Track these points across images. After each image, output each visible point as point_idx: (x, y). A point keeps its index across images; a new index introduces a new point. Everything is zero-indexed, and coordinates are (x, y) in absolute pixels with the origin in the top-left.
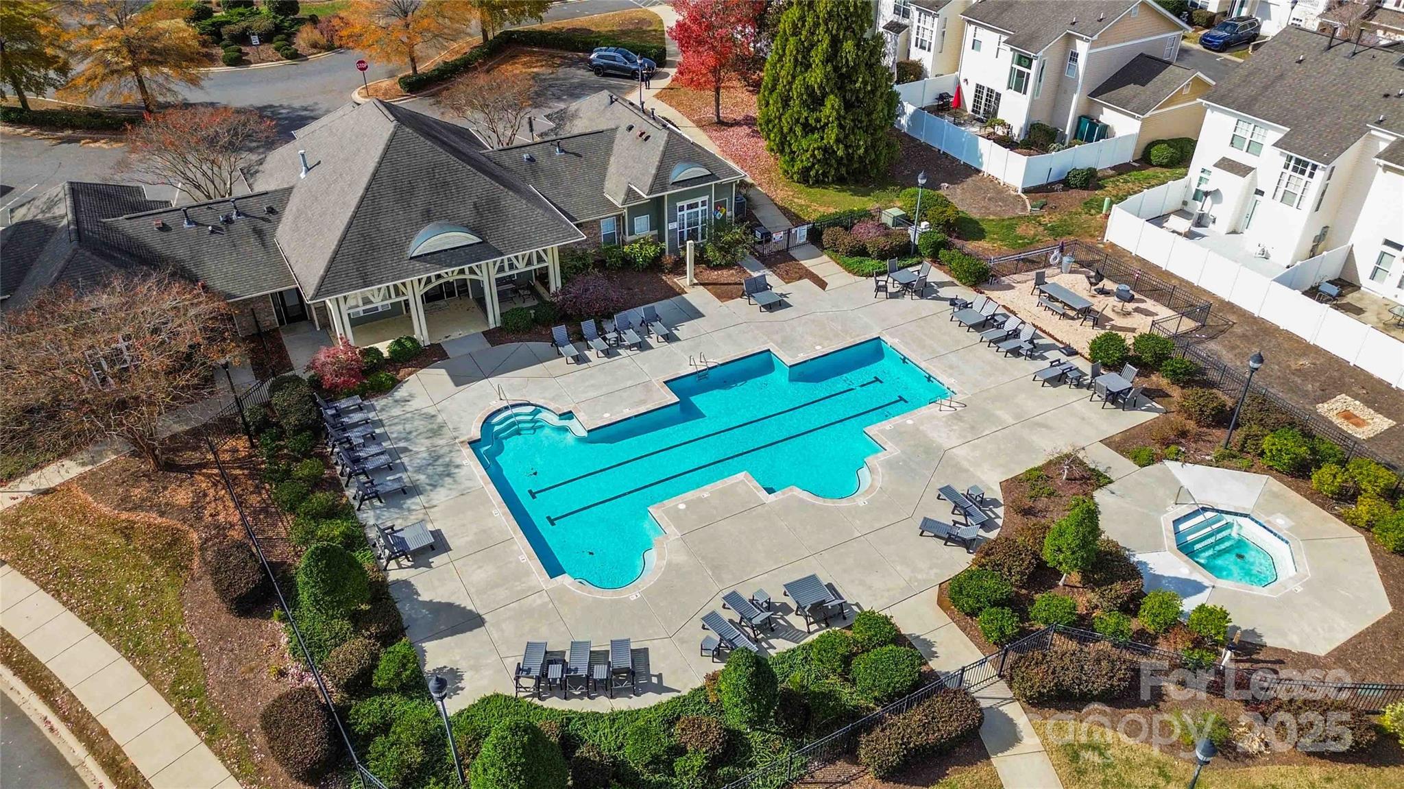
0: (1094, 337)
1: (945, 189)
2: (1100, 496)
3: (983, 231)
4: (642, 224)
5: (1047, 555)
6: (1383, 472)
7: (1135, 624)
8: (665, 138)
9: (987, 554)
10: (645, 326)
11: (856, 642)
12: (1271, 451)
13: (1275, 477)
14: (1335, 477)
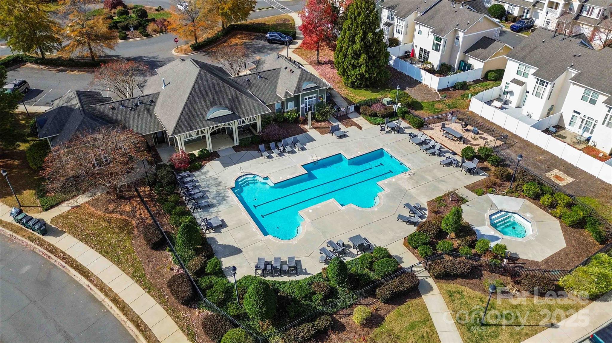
0: (463, 148)
1: (408, 90)
2: (463, 207)
3: (422, 106)
4: (291, 105)
5: (443, 227)
6: (567, 197)
7: (474, 251)
8: (300, 72)
9: (421, 227)
10: (294, 144)
11: (374, 257)
12: (526, 190)
13: (527, 199)
14: (549, 199)
